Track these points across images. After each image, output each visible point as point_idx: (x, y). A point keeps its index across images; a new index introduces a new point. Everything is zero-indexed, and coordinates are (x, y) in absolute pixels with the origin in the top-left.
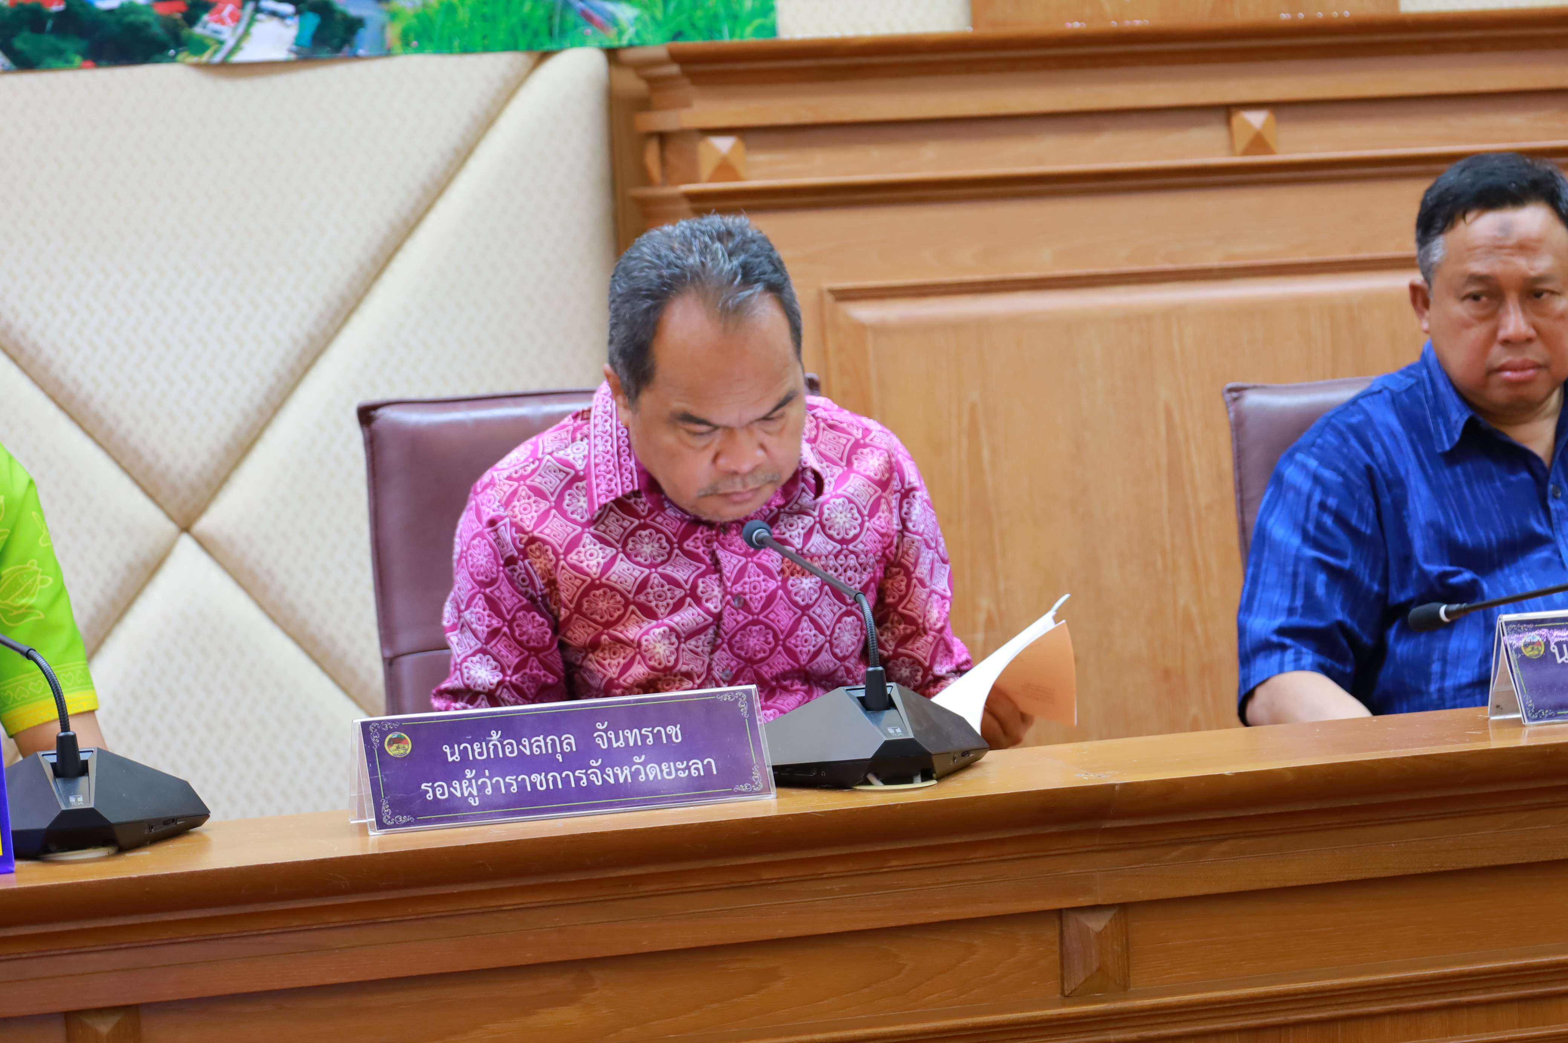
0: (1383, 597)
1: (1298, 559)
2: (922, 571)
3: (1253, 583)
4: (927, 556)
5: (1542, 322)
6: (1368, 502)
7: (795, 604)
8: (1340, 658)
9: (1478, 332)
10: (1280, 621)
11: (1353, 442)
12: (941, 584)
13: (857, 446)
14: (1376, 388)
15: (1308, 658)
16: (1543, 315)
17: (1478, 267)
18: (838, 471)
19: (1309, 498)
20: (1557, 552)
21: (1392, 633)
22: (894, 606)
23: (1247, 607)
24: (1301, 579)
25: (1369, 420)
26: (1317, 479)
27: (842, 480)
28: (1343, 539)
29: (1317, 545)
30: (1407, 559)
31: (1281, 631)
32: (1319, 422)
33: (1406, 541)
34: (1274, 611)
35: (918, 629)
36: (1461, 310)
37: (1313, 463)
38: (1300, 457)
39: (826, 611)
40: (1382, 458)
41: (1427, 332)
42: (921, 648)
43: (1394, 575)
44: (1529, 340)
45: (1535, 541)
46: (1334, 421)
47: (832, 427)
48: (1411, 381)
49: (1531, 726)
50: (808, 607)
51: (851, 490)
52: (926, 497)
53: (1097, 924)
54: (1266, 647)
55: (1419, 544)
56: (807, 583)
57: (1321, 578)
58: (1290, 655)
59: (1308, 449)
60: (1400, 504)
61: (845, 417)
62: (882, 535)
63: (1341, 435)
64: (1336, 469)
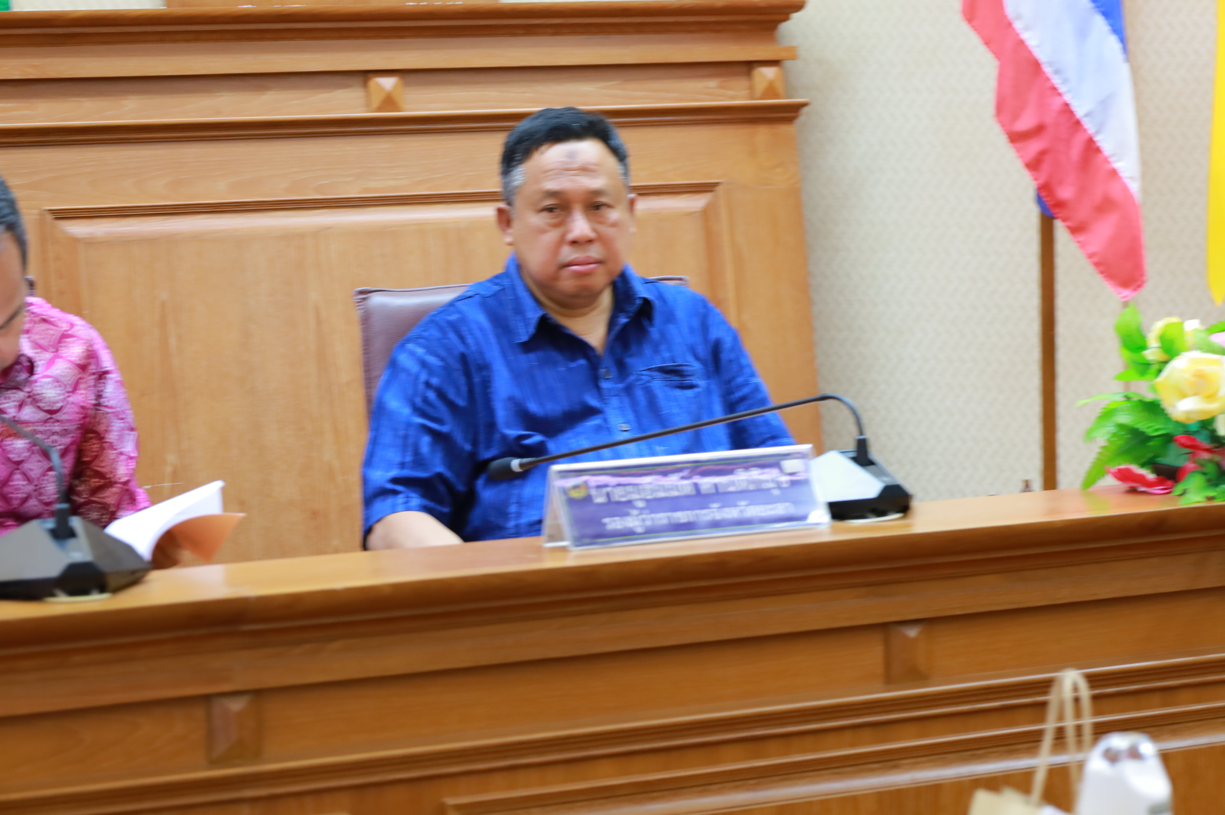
0: (473, 455)
1: (409, 425)
2: (112, 437)
3: (374, 443)
4: (117, 425)
5: (602, 229)
6: (462, 381)
7: (9, 460)
8: (439, 501)
9: (552, 236)
10: (394, 473)
11: (452, 336)
12: (129, 447)
13: (65, 336)
14: (470, 294)
15: (416, 500)
16: (601, 223)
17: (551, 185)
18: (48, 355)
19: (417, 377)
20: (605, 420)
21: (480, 483)
22: (89, 462)
23: (368, 462)
24: (411, 441)
25: (463, 320)
26: (424, 364)
27: (51, 363)
28: (443, 411)
29: (423, 414)
30: (492, 426)
31: (395, 481)
32: (426, 319)
33: (490, 411)
34: (389, 466)
35: (109, 483)
36: (538, 220)
37: (420, 351)
38: (410, 346)
39: (35, 467)
40: (473, 348)
41: (510, 244)
42: (110, 496)
43: (482, 437)
44: (590, 241)
45: (590, 412)
46: (437, 319)
47: (45, 321)
48: (497, 288)
49: (577, 551)
50: (19, 463)
51: (57, 372)
52: (119, 379)
53: (236, 705)
54: (384, 493)
55: (502, 413)
56: (20, 444)
57: (426, 440)
58: (400, 499)
59: (415, 339)
60: (487, 383)
61: (54, 313)
62: (83, 407)
63: (441, 329)
64: (437, 355)
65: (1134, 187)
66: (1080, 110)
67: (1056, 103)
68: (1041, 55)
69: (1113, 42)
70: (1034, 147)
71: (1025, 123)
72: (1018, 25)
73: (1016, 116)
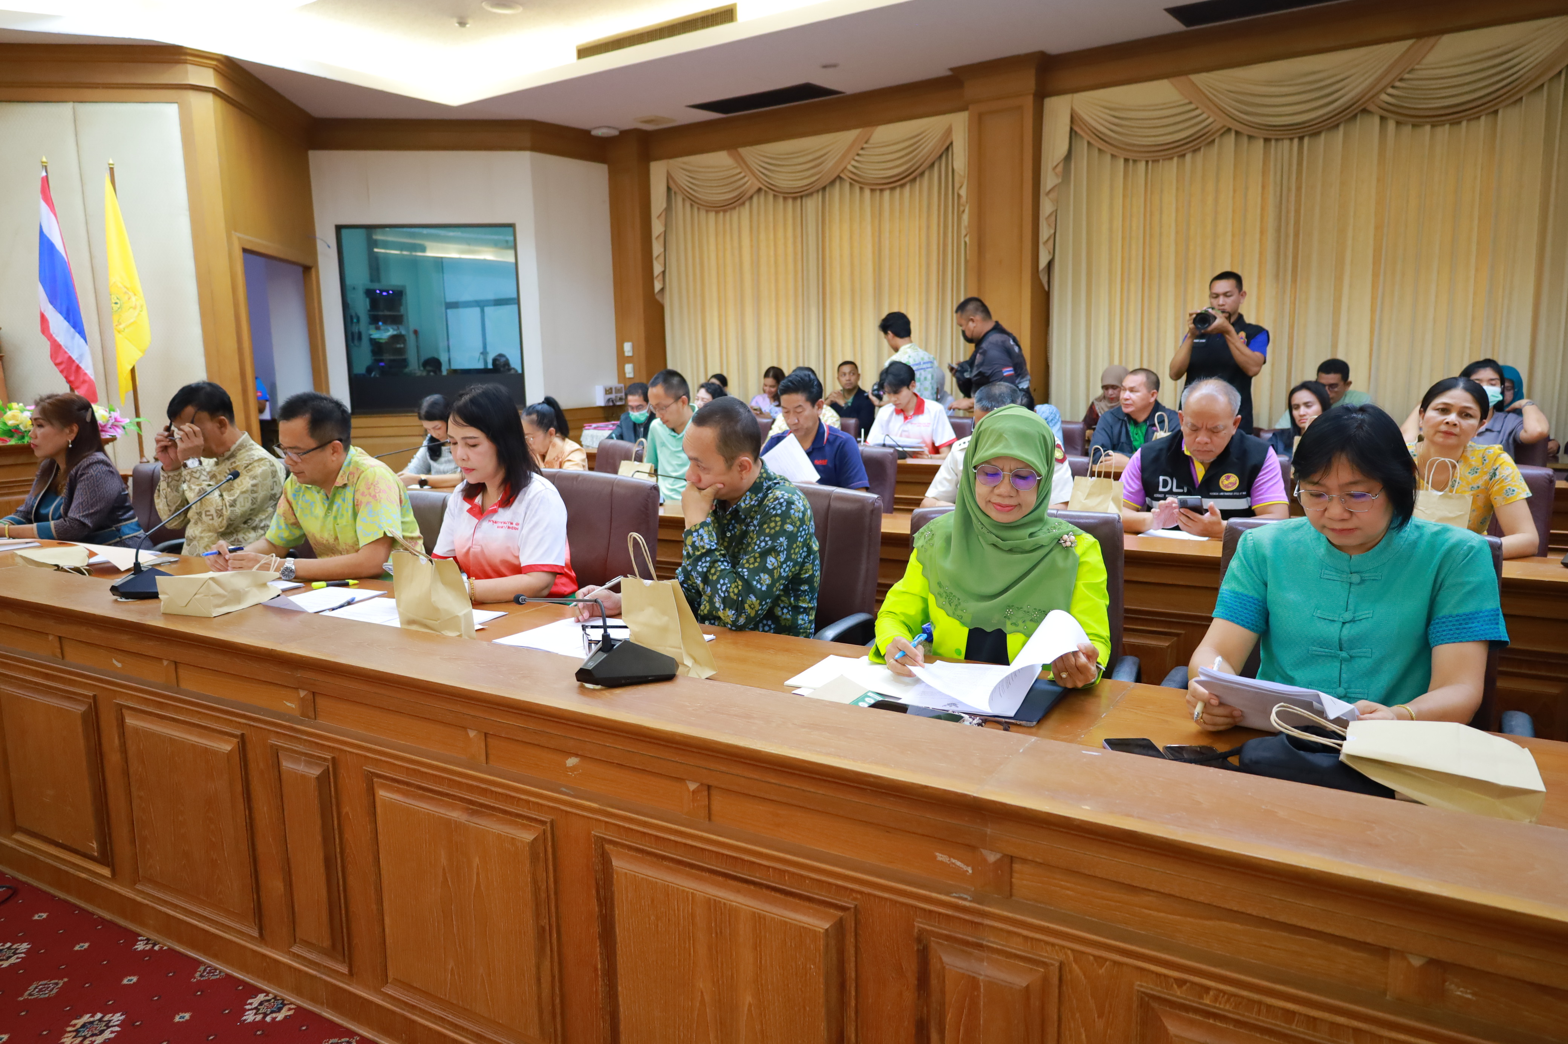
65: (92, 377)
66: (74, 357)
67: (66, 356)
68: (62, 343)
69: (82, 340)
70: (62, 367)
71: (58, 361)
72: (54, 336)
73: (56, 359)
